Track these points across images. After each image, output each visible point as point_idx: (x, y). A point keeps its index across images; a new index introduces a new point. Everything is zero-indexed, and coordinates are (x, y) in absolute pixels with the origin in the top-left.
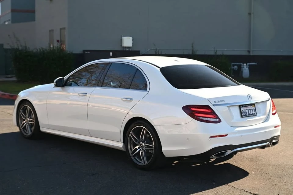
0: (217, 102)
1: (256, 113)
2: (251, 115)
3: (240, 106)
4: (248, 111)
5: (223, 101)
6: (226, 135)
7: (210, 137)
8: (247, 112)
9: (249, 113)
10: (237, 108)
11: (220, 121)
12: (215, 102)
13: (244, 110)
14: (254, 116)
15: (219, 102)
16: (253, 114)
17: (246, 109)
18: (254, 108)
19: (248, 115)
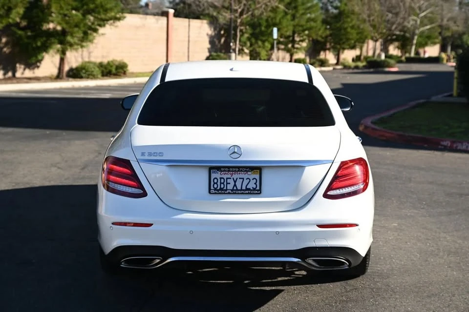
0: (146, 154)
1: (258, 188)
2: (241, 190)
3: (211, 169)
4: (235, 182)
5: (161, 154)
6: (150, 225)
7: (113, 224)
8: (228, 184)
9: (235, 185)
11: (145, 194)
12: (143, 154)
13: (222, 178)
14: (249, 193)
15: (150, 154)
17: (229, 176)
18: (257, 177)
19: (232, 190)
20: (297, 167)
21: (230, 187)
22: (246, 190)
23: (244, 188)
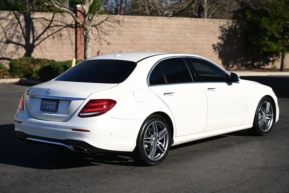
2: (50, 111)
3: (43, 100)
4: (49, 106)
6: (21, 123)
8: (47, 106)
9: (49, 107)
10: (40, 101)
11: (23, 109)
13: (45, 104)
14: (52, 112)
16: (52, 110)
17: (47, 103)
18: (56, 104)
19: (47, 110)
20: (69, 100)
21: (47, 108)
22: (51, 110)
23: (51, 109)
